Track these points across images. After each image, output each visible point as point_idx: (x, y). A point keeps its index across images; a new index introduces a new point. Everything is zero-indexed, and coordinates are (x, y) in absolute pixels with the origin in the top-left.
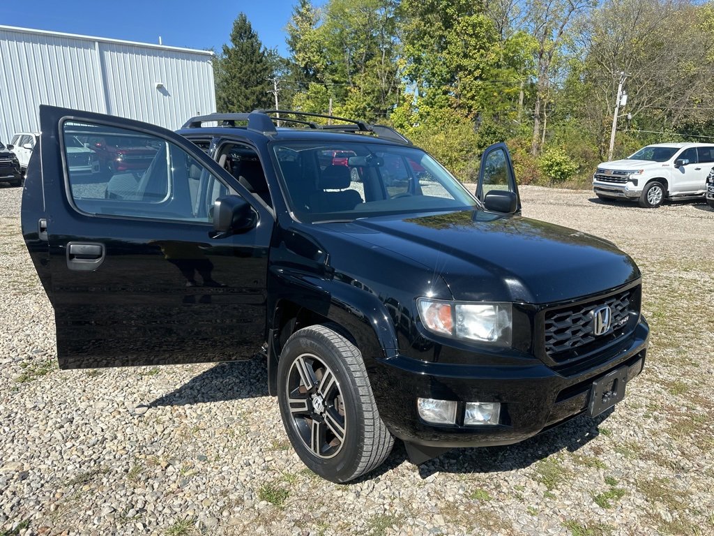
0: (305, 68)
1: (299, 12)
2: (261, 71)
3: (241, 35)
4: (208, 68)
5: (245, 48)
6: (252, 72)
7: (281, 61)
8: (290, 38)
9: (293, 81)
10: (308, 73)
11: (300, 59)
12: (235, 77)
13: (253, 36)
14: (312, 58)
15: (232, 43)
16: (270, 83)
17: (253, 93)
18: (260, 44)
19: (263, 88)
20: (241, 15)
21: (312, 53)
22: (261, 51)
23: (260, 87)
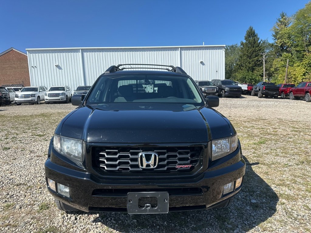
0: (281, 46)
1: (280, 21)
2: (258, 51)
3: (249, 36)
5: (250, 42)
6: (254, 51)
7: (269, 45)
8: (274, 34)
9: (274, 53)
10: (283, 48)
11: (278, 43)
12: (245, 54)
13: (255, 36)
14: (285, 41)
15: (245, 40)
16: (262, 56)
17: (253, 61)
18: (259, 39)
19: (258, 58)
20: (250, 27)
21: (285, 39)
22: (259, 42)
23: (257, 58)
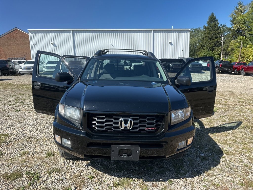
0: (238, 30)
1: (237, 9)
2: (217, 34)
3: (211, 21)
4: (188, 35)
5: (212, 26)
6: (214, 34)
7: (227, 29)
8: (232, 19)
9: (231, 36)
10: (239, 32)
11: (235, 27)
12: (207, 36)
13: (216, 21)
14: (240, 26)
15: (207, 25)
16: (221, 38)
17: (213, 42)
18: (219, 23)
19: (217, 40)
20: (212, 14)
21: (241, 24)
22: (219, 26)
23: (216, 39)
